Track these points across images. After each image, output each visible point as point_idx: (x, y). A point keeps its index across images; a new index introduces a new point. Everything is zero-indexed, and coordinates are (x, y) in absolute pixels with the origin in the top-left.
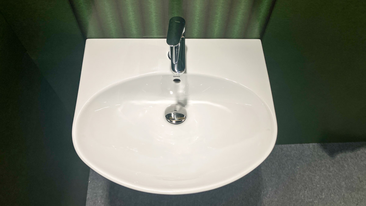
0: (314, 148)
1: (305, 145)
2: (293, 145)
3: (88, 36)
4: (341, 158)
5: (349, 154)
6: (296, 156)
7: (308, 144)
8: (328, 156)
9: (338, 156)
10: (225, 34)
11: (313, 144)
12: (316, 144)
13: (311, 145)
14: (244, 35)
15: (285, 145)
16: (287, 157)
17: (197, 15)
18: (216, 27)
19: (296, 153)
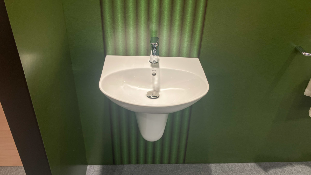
0: (252, 165)
1: (245, 164)
2: (236, 164)
3: (107, 54)
4: (273, 172)
5: (278, 170)
6: (239, 171)
7: (247, 163)
8: (263, 171)
9: (271, 171)
10: (179, 55)
11: (251, 163)
12: (253, 163)
13: (249, 164)
14: (189, 55)
15: (230, 164)
16: (232, 171)
17: (165, 41)
18: (174, 49)
19: (239, 169)
